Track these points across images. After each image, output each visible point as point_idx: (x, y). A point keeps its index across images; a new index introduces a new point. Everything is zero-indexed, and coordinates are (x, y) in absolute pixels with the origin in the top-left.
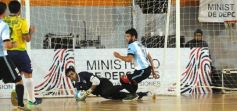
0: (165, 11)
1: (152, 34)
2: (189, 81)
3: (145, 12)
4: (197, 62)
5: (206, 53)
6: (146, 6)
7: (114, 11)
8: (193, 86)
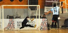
0: (36, 10)
1: (33, 15)
2: (42, 27)
3: (31, 10)
4: (44, 22)
5: (46, 20)
6: (31, 9)
7: (24, 10)
8: (43, 28)
